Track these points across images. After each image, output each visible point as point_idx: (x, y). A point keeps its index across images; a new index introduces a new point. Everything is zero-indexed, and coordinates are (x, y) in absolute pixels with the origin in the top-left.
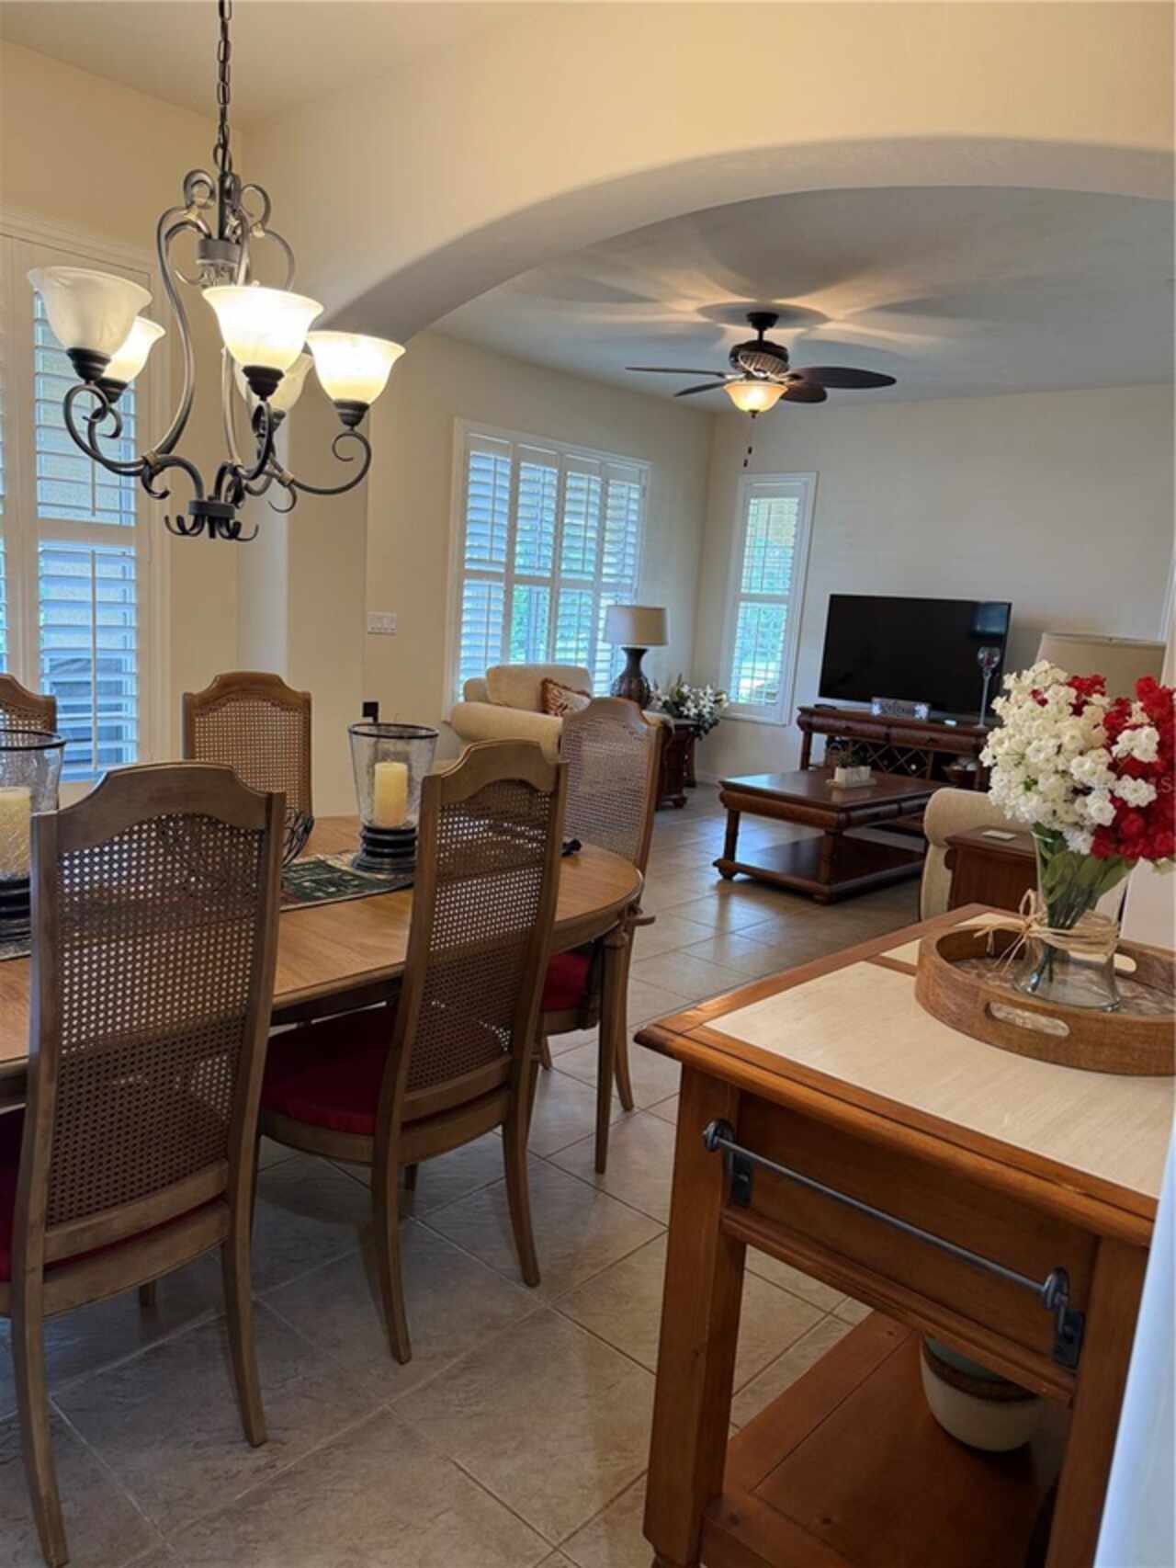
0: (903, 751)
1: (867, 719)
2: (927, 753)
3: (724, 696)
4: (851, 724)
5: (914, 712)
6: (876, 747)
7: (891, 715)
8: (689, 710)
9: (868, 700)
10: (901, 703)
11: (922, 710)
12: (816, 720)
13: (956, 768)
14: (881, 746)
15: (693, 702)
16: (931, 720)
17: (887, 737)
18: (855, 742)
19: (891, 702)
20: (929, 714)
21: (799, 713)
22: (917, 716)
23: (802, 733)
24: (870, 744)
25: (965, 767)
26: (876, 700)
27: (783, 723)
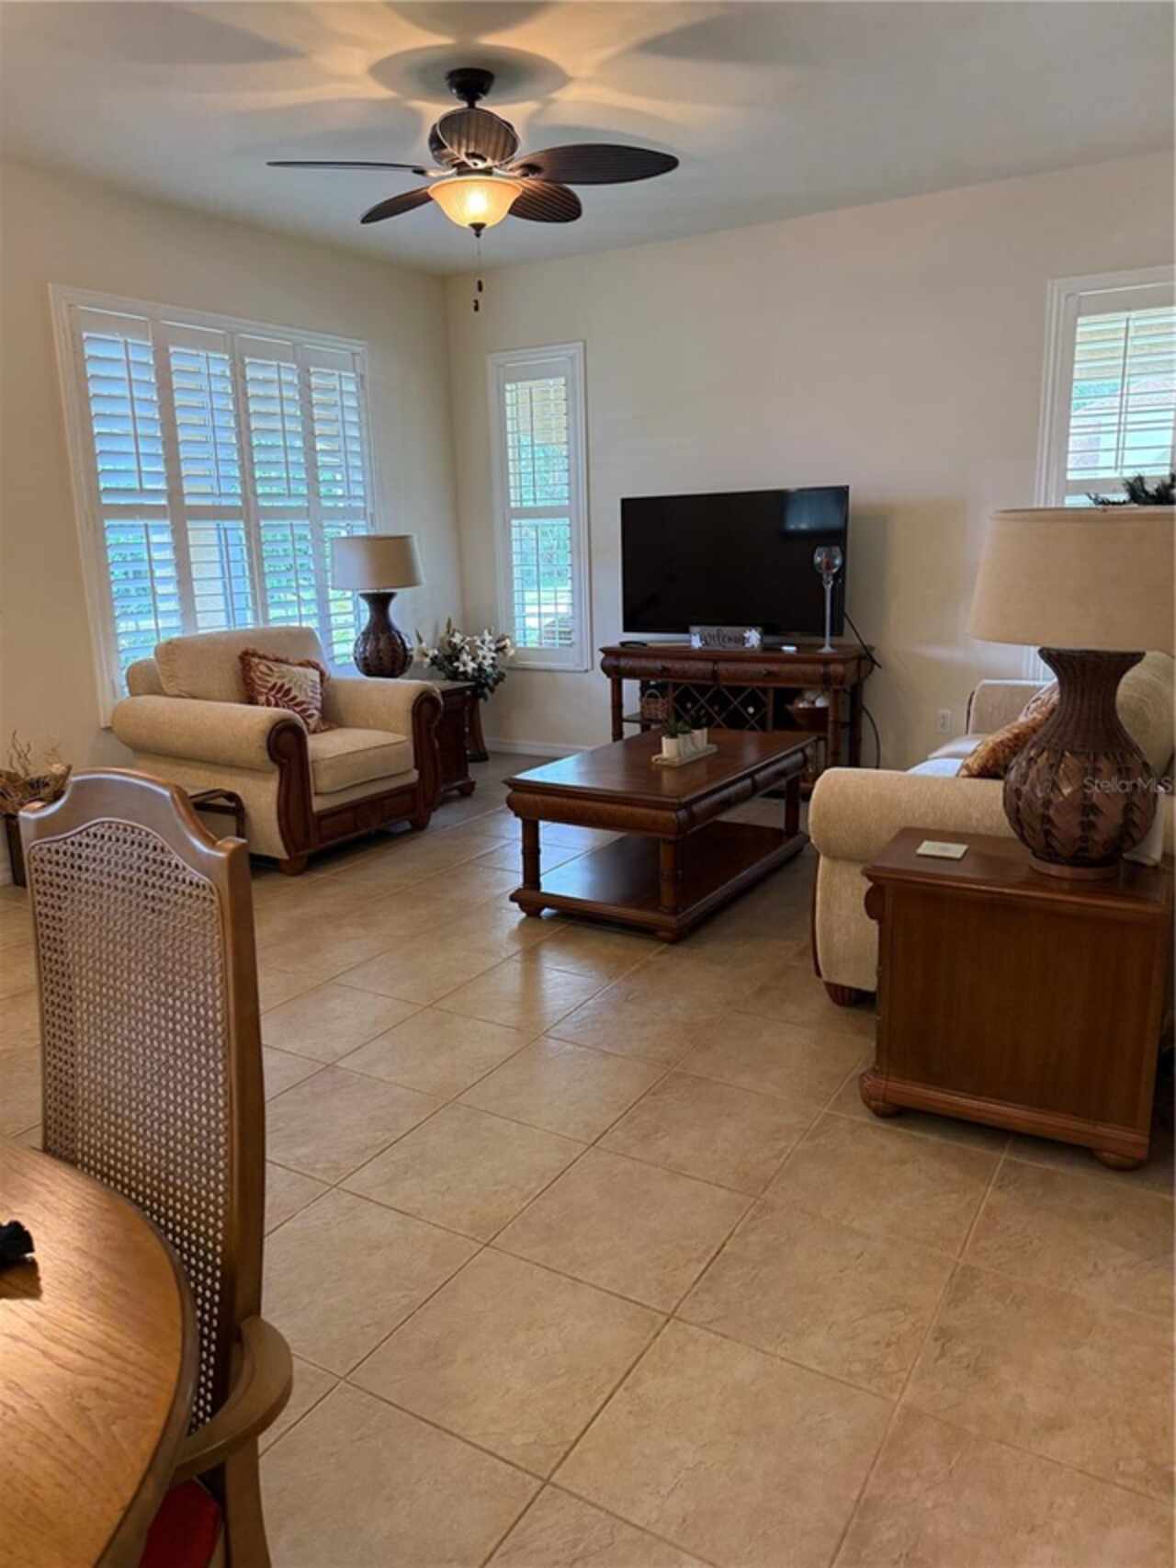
0: (736, 691)
1: (686, 654)
2: (764, 691)
3: (508, 642)
4: (668, 664)
5: (743, 640)
6: (703, 690)
7: (716, 647)
8: (465, 665)
9: (686, 631)
10: (728, 630)
11: (753, 637)
12: (623, 663)
13: (801, 705)
14: (709, 688)
15: (468, 654)
16: (765, 647)
17: (715, 675)
18: (676, 686)
19: (713, 630)
20: (761, 640)
21: (602, 655)
22: (747, 645)
23: (609, 681)
24: (695, 686)
25: (813, 702)
26: (695, 629)
27: (585, 668)
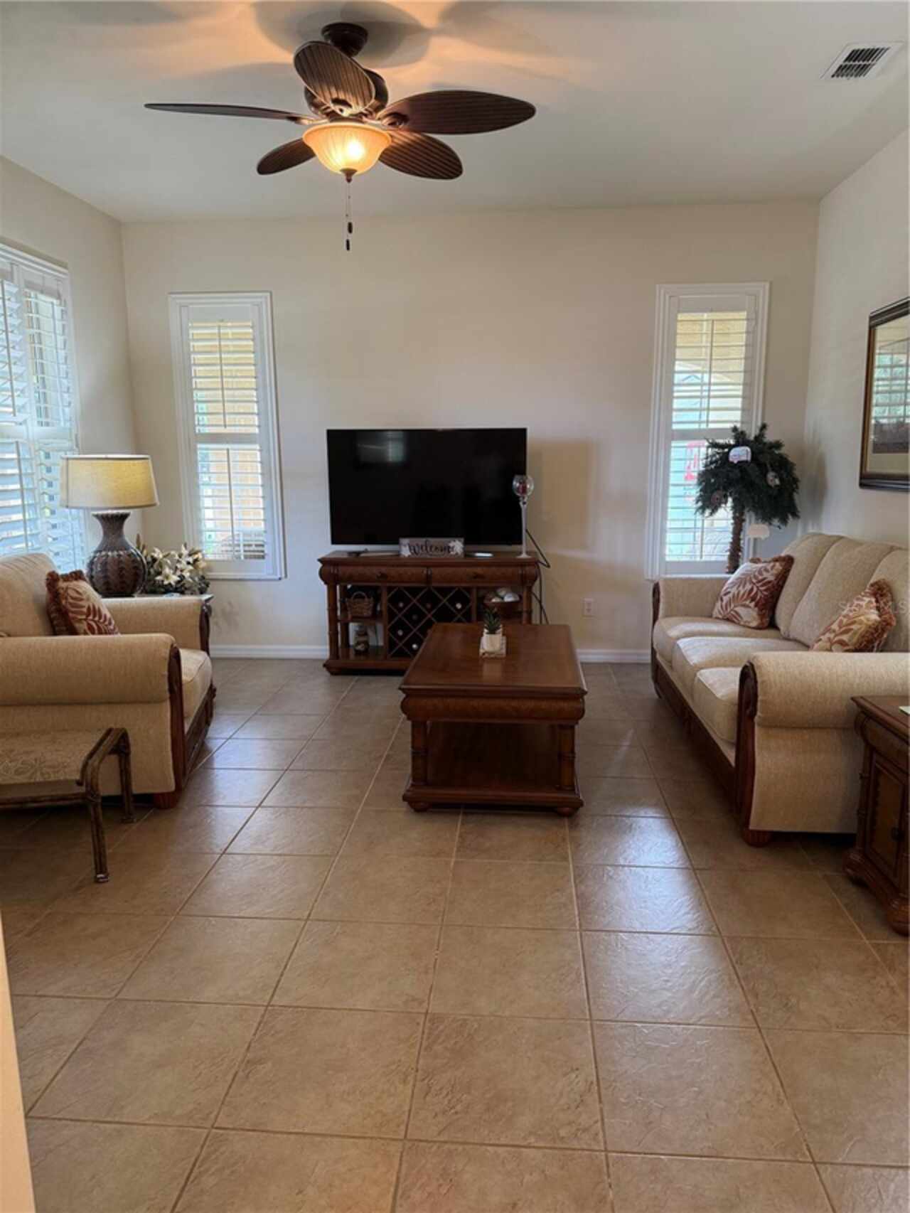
0: (444, 591)
1: (397, 560)
2: (469, 590)
4: (384, 570)
5: (448, 549)
6: (414, 591)
7: (423, 555)
9: (397, 543)
10: (433, 541)
11: (457, 546)
12: (342, 570)
13: (494, 600)
14: (421, 589)
16: (467, 554)
17: (428, 579)
18: (390, 589)
19: (421, 541)
20: (464, 549)
21: (320, 565)
22: (452, 553)
23: (325, 587)
24: (407, 589)
25: (502, 598)
26: (405, 541)
